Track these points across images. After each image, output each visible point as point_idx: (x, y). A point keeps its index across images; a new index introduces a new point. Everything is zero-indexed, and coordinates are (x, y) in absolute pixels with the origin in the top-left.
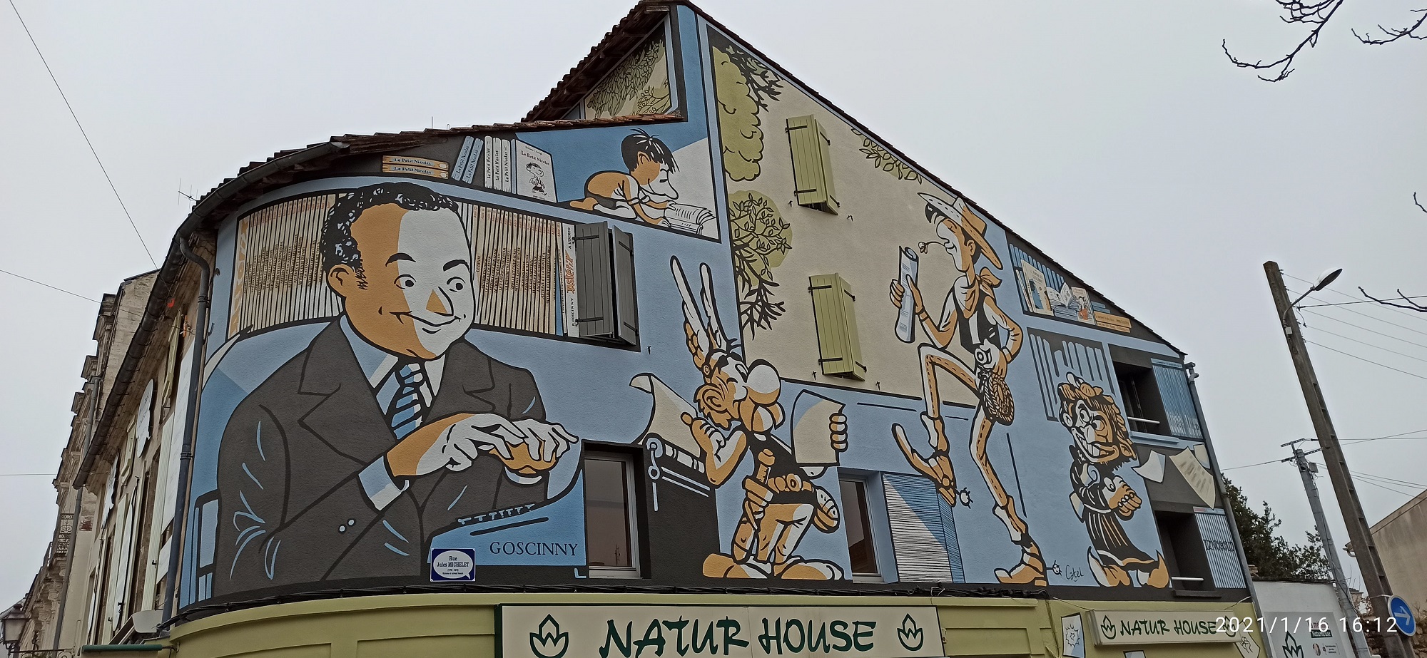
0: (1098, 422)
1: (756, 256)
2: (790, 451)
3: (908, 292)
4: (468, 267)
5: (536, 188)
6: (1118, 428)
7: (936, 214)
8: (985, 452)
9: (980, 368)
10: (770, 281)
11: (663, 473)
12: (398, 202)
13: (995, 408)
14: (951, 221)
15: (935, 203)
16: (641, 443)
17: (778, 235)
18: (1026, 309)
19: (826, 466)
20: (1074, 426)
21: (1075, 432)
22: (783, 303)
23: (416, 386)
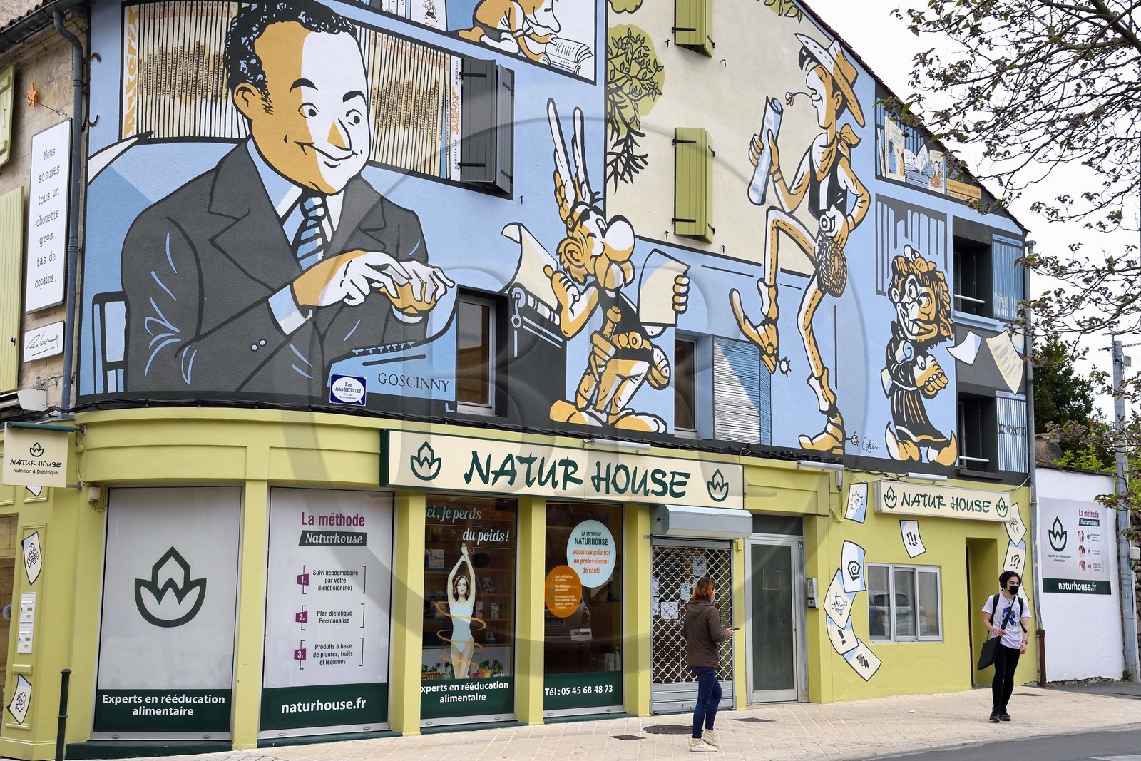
0: (924, 299)
1: (628, 102)
2: (635, 310)
3: (767, 149)
4: (364, 99)
5: (429, 14)
6: (943, 306)
7: (809, 59)
8: (811, 323)
9: (822, 235)
10: (637, 130)
11: (524, 323)
12: (300, 21)
13: (828, 279)
14: (823, 68)
15: (810, 47)
16: (507, 292)
17: (651, 78)
18: (879, 174)
19: (665, 326)
20: (900, 301)
21: (900, 307)
22: (646, 156)
23: (319, 220)
